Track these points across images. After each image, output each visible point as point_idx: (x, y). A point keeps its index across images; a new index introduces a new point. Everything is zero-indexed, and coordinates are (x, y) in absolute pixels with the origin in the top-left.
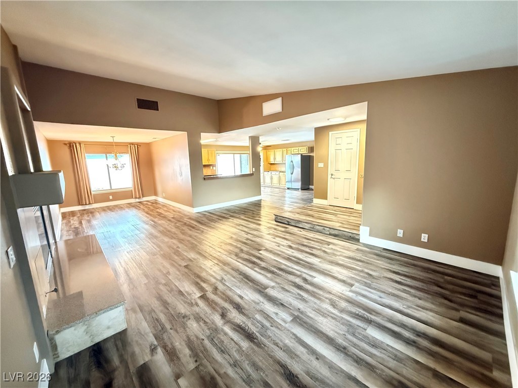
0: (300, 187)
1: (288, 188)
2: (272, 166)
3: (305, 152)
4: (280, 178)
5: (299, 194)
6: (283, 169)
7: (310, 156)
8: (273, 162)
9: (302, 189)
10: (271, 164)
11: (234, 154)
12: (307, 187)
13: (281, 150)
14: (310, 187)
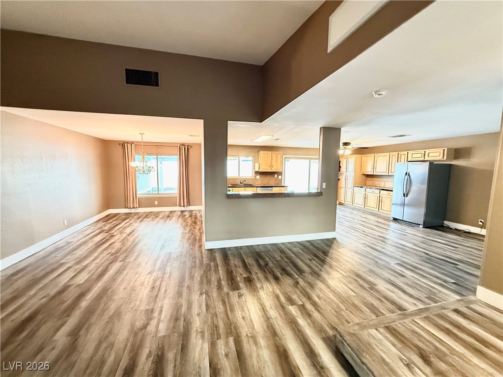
0: (421, 220)
1: (395, 220)
2: (368, 179)
3: (440, 158)
4: (380, 200)
5: (419, 234)
6: (388, 185)
7: (450, 165)
8: (371, 173)
9: (426, 226)
10: (368, 176)
11: (310, 159)
12: (437, 222)
13: (388, 154)
14: (446, 223)
